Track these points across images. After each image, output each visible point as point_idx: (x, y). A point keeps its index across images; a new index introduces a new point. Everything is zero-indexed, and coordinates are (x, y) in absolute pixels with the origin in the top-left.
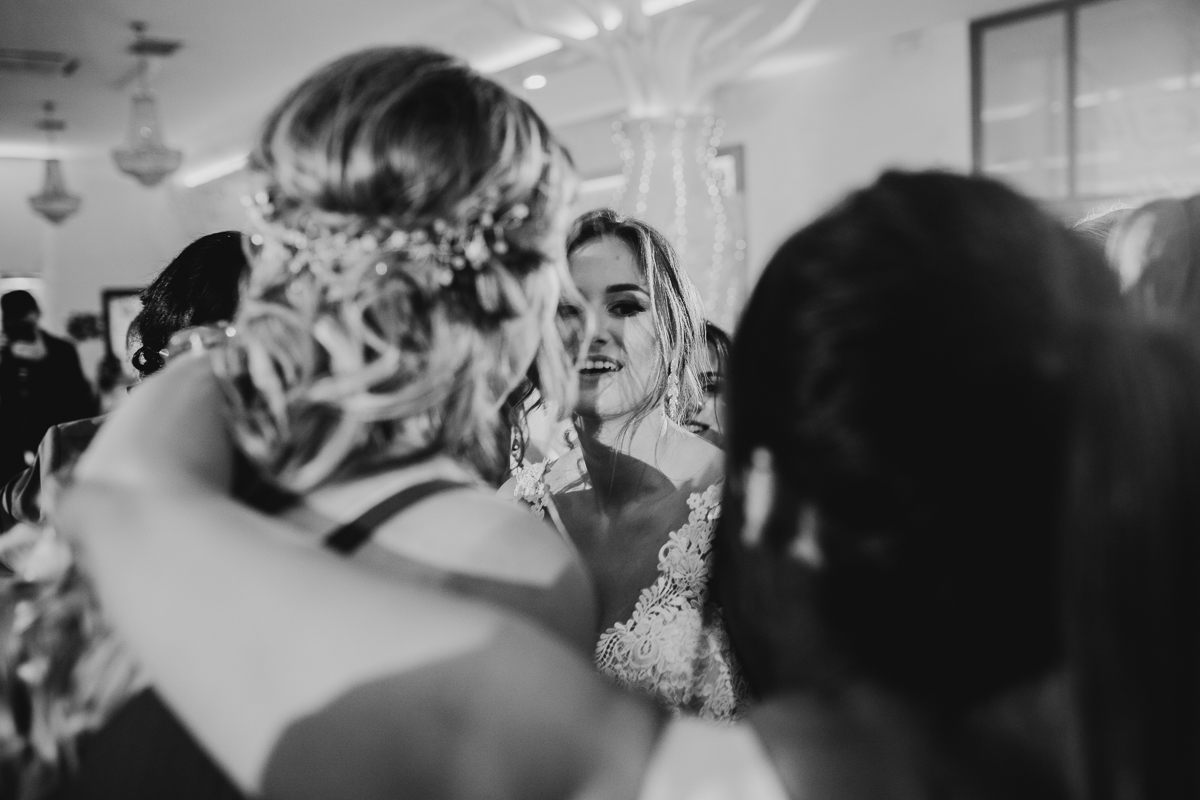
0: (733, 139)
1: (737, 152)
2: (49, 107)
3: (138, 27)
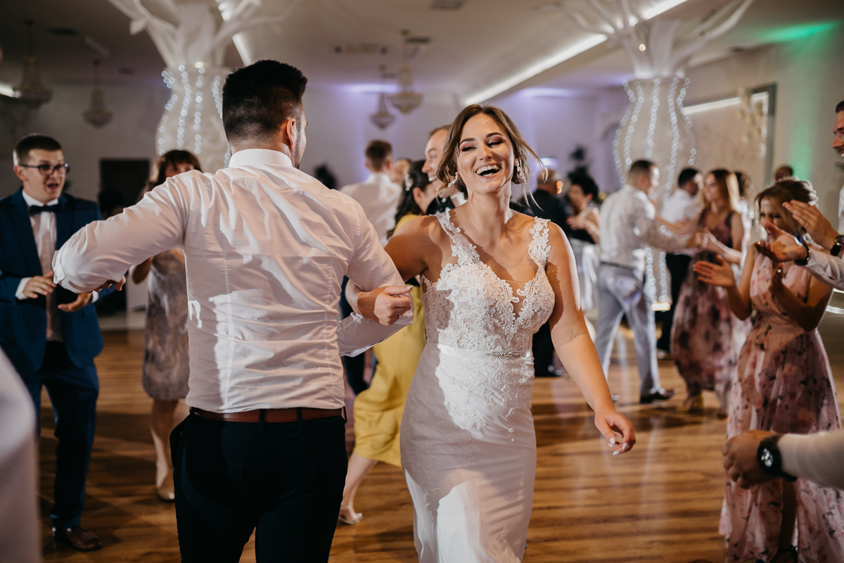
0: (769, 80)
1: (771, 89)
2: (383, 68)
3: (405, 32)
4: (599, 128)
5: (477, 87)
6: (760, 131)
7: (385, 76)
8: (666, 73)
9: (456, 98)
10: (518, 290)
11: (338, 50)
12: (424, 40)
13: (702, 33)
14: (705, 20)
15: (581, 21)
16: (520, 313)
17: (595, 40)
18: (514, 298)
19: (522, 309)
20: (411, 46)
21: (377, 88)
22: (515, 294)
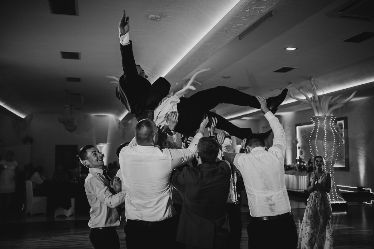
1: (345, 119)
6: (342, 135)
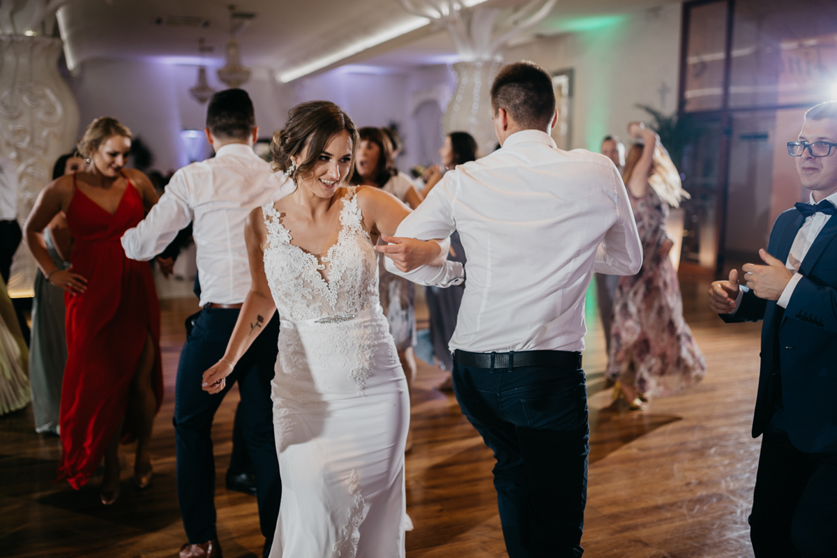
0: (567, 64)
1: (570, 73)
2: (202, 41)
3: (232, 7)
4: (411, 104)
5: (294, 63)
7: (204, 48)
8: (486, 56)
9: (272, 72)
10: (322, 258)
11: (159, 21)
12: (250, 16)
13: (516, 23)
14: (517, 9)
15: (408, 5)
16: (329, 278)
17: (418, 22)
18: (320, 266)
19: (330, 273)
20: (237, 21)
21: (195, 60)
22: (320, 263)
